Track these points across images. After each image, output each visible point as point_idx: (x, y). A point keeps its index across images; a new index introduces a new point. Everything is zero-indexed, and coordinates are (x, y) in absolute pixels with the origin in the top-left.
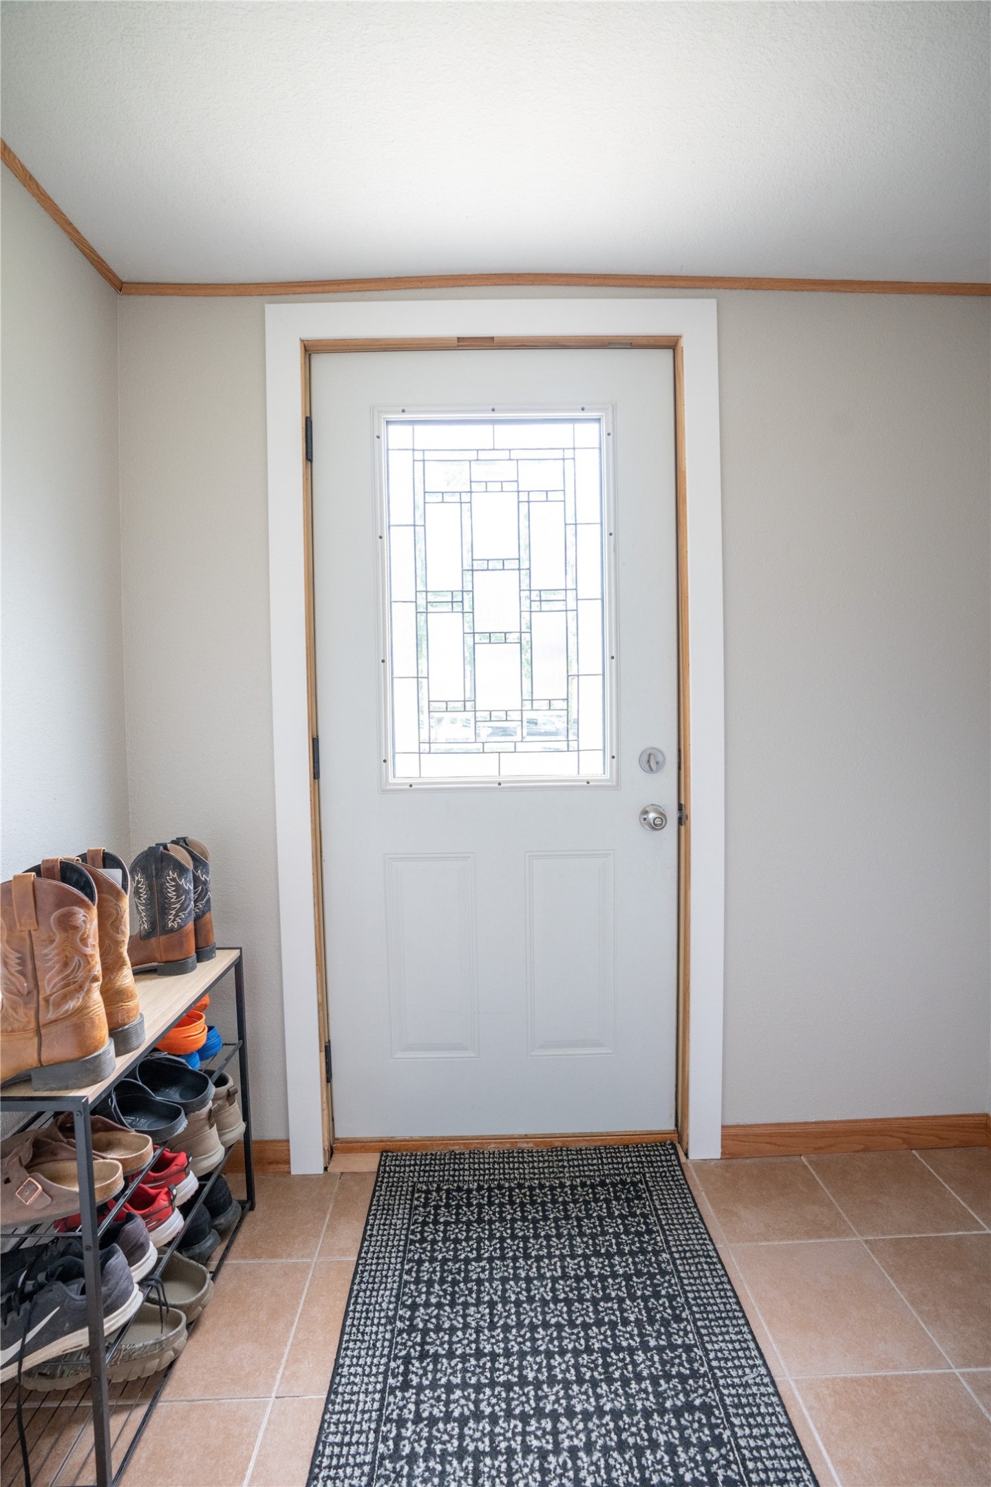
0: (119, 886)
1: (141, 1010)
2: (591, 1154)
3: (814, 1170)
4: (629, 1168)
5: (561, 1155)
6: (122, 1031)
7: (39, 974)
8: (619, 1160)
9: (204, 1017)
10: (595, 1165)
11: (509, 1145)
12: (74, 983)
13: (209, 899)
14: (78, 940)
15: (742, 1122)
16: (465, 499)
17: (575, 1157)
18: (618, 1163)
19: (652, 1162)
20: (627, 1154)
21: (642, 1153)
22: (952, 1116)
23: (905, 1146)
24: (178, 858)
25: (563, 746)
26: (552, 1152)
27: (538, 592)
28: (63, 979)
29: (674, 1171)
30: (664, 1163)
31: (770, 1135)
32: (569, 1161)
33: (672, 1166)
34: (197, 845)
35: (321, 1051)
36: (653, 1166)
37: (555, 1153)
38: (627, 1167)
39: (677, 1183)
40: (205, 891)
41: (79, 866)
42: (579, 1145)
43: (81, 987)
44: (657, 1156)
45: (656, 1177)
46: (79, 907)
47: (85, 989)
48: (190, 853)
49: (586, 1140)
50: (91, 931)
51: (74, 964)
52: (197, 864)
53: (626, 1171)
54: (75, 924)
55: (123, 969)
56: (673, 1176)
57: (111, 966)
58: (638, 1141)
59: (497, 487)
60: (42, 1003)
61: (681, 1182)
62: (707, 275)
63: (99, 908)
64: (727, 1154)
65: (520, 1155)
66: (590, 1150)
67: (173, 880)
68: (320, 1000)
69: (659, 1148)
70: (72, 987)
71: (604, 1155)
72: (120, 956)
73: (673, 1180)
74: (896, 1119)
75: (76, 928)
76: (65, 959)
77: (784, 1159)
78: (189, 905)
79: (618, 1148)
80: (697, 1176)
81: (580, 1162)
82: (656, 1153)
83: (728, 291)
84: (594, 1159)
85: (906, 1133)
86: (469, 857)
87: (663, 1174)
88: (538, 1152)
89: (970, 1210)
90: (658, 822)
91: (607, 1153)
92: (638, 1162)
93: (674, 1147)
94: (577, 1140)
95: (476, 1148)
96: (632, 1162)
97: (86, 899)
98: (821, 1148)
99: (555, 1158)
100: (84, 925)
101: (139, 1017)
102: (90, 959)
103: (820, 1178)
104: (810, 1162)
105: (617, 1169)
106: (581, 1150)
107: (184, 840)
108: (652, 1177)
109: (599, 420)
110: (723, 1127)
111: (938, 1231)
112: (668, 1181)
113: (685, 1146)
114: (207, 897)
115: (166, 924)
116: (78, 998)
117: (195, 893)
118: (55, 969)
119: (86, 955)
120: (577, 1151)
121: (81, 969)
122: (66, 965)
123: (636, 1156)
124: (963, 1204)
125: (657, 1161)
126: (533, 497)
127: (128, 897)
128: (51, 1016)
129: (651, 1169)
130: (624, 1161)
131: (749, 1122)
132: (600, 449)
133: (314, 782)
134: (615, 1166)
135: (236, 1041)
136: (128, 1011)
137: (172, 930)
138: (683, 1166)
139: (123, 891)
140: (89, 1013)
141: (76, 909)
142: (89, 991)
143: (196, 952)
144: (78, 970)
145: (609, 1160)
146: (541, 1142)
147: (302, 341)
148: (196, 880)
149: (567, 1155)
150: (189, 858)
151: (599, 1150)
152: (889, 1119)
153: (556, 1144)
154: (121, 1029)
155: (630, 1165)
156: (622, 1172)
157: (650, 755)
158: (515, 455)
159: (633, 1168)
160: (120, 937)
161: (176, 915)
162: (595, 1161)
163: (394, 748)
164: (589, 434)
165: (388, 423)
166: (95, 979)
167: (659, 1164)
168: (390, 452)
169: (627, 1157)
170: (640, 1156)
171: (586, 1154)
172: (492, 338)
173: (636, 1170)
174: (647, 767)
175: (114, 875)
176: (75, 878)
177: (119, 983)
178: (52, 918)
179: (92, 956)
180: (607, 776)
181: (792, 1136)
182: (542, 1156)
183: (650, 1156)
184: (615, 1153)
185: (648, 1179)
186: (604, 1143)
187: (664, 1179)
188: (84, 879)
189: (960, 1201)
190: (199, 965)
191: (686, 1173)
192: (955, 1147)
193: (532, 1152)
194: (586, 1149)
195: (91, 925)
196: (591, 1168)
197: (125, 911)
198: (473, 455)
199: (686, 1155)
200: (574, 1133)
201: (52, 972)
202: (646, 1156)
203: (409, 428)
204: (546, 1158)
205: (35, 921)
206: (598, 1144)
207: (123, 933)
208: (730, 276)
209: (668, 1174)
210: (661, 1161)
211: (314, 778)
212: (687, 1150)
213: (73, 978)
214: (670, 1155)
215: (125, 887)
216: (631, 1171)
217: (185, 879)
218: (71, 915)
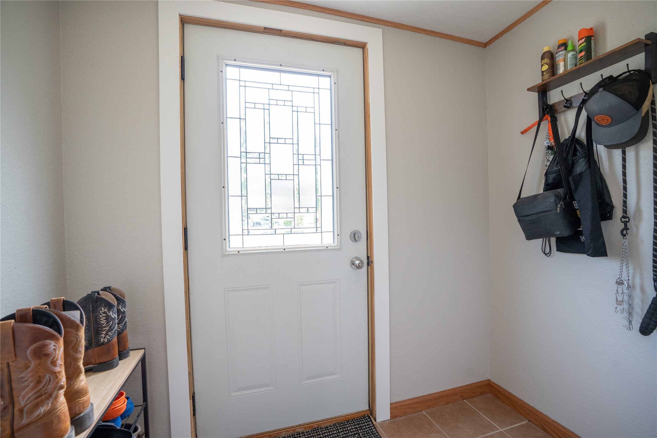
0: (78, 322)
1: (91, 401)
2: (332, 428)
3: (430, 417)
4: (351, 432)
5: (319, 432)
6: (79, 418)
7: (15, 393)
8: (346, 429)
9: (125, 394)
10: (335, 433)
11: (292, 432)
12: (45, 394)
13: (126, 322)
14: (49, 363)
15: (398, 401)
16: (266, 108)
17: (325, 431)
18: (346, 430)
19: (361, 427)
20: (349, 425)
21: (356, 423)
22: (478, 383)
23: (462, 399)
24: (107, 299)
25: (314, 230)
26: (314, 431)
27: (302, 155)
28: (36, 393)
29: (372, 429)
30: (367, 426)
31: (410, 404)
32: (323, 434)
33: (370, 427)
34: (118, 291)
35: (190, 399)
36: (362, 429)
37: (315, 431)
38: (350, 432)
39: (375, 435)
40: (123, 318)
41: (48, 312)
42: (326, 425)
43: (50, 396)
44: (363, 423)
45: (365, 434)
46: (51, 340)
47: (54, 396)
48: (113, 294)
49: (329, 421)
50: (60, 355)
51: (46, 381)
52: (119, 302)
53: (351, 434)
54: (47, 352)
55: (80, 376)
56: (372, 432)
57: (72, 376)
58: (353, 417)
59: (282, 103)
60: (16, 413)
61: (376, 434)
62: (379, 18)
63: (64, 338)
64: (393, 416)
65: (299, 436)
66: (332, 426)
67: (105, 313)
68: (189, 371)
69: (363, 419)
70: (43, 397)
71: (339, 428)
72: (78, 368)
73: (372, 434)
74: (458, 388)
75: (47, 355)
76: (38, 378)
77: (416, 414)
78: (114, 327)
79: (344, 423)
80: (382, 429)
81: (328, 433)
82: (362, 422)
83: (386, 27)
84: (335, 430)
85: (462, 393)
86: (269, 287)
87: (367, 432)
88: (307, 432)
89: (492, 422)
90: (360, 265)
91: (340, 426)
92: (355, 428)
93: (369, 418)
94: (325, 423)
95: (275, 436)
96: (352, 429)
97: (56, 334)
98: (430, 406)
99: (316, 434)
100: (54, 352)
101: (90, 406)
102: (58, 375)
103: (433, 420)
104: (427, 413)
105: (346, 434)
106: (327, 427)
107: (109, 288)
108: (363, 434)
109: (330, 77)
110: (391, 404)
111: (483, 434)
112: (370, 435)
113: (374, 416)
114: (125, 321)
115: (99, 340)
116: (48, 404)
117: (118, 319)
118: (30, 386)
119: (55, 373)
120: (325, 428)
121: (51, 383)
122: (39, 382)
123: (354, 425)
124: (488, 420)
125: (363, 426)
126: (300, 109)
127: (84, 328)
128: (25, 421)
129: (362, 430)
130: (349, 429)
131: (401, 400)
132: (331, 90)
133: (185, 252)
134: (345, 432)
135: (142, 403)
136: (83, 404)
137: (103, 343)
138: (375, 426)
139: (81, 325)
140: (57, 412)
141: (48, 341)
142: (57, 397)
143: (119, 355)
144: (49, 384)
145: (342, 430)
146: (308, 427)
147: (180, 15)
148: (119, 312)
149: (321, 431)
150: (115, 299)
151: (336, 425)
152: (455, 388)
153: (315, 426)
154: (78, 417)
155: (352, 430)
156: (349, 434)
157: (355, 234)
158: (291, 88)
159: (353, 431)
160: (78, 355)
161: (106, 334)
162: (335, 432)
163: (229, 233)
164: (325, 82)
165: (226, 65)
166: (61, 387)
167: (365, 427)
168: (227, 80)
169: (349, 427)
170: (355, 425)
171: (330, 429)
172: (281, 30)
173: (355, 432)
174: (354, 239)
175: (75, 315)
176: (44, 319)
177: (77, 386)
178: (29, 351)
179: (59, 372)
180: (336, 244)
181: (418, 403)
182: (310, 434)
183: (359, 424)
184: (344, 425)
185: (361, 436)
186: (337, 422)
187: (368, 434)
188: (52, 320)
189: (487, 419)
190: (120, 362)
191: (377, 429)
192: (479, 395)
193: (304, 433)
194: (330, 426)
195: (59, 351)
196: (334, 435)
197: (82, 338)
198: (270, 86)
199: (375, 420)
200: (323, 419)
201: (27, 389)
202: (358, 424)
203: (237, 69)
204: (312, 435)
205: (13, 355)
206: (335, 422)
207: (80, 352)
208: (388, 20)
209: (370, 432)
210: (365, 426)
211: (185, 250)
212: (375, 418)
213: (44, 391)
214: (369, 422)
215: (82, 322)
216: (353, 433)
217: (113, 311)
218: (45, 346)
